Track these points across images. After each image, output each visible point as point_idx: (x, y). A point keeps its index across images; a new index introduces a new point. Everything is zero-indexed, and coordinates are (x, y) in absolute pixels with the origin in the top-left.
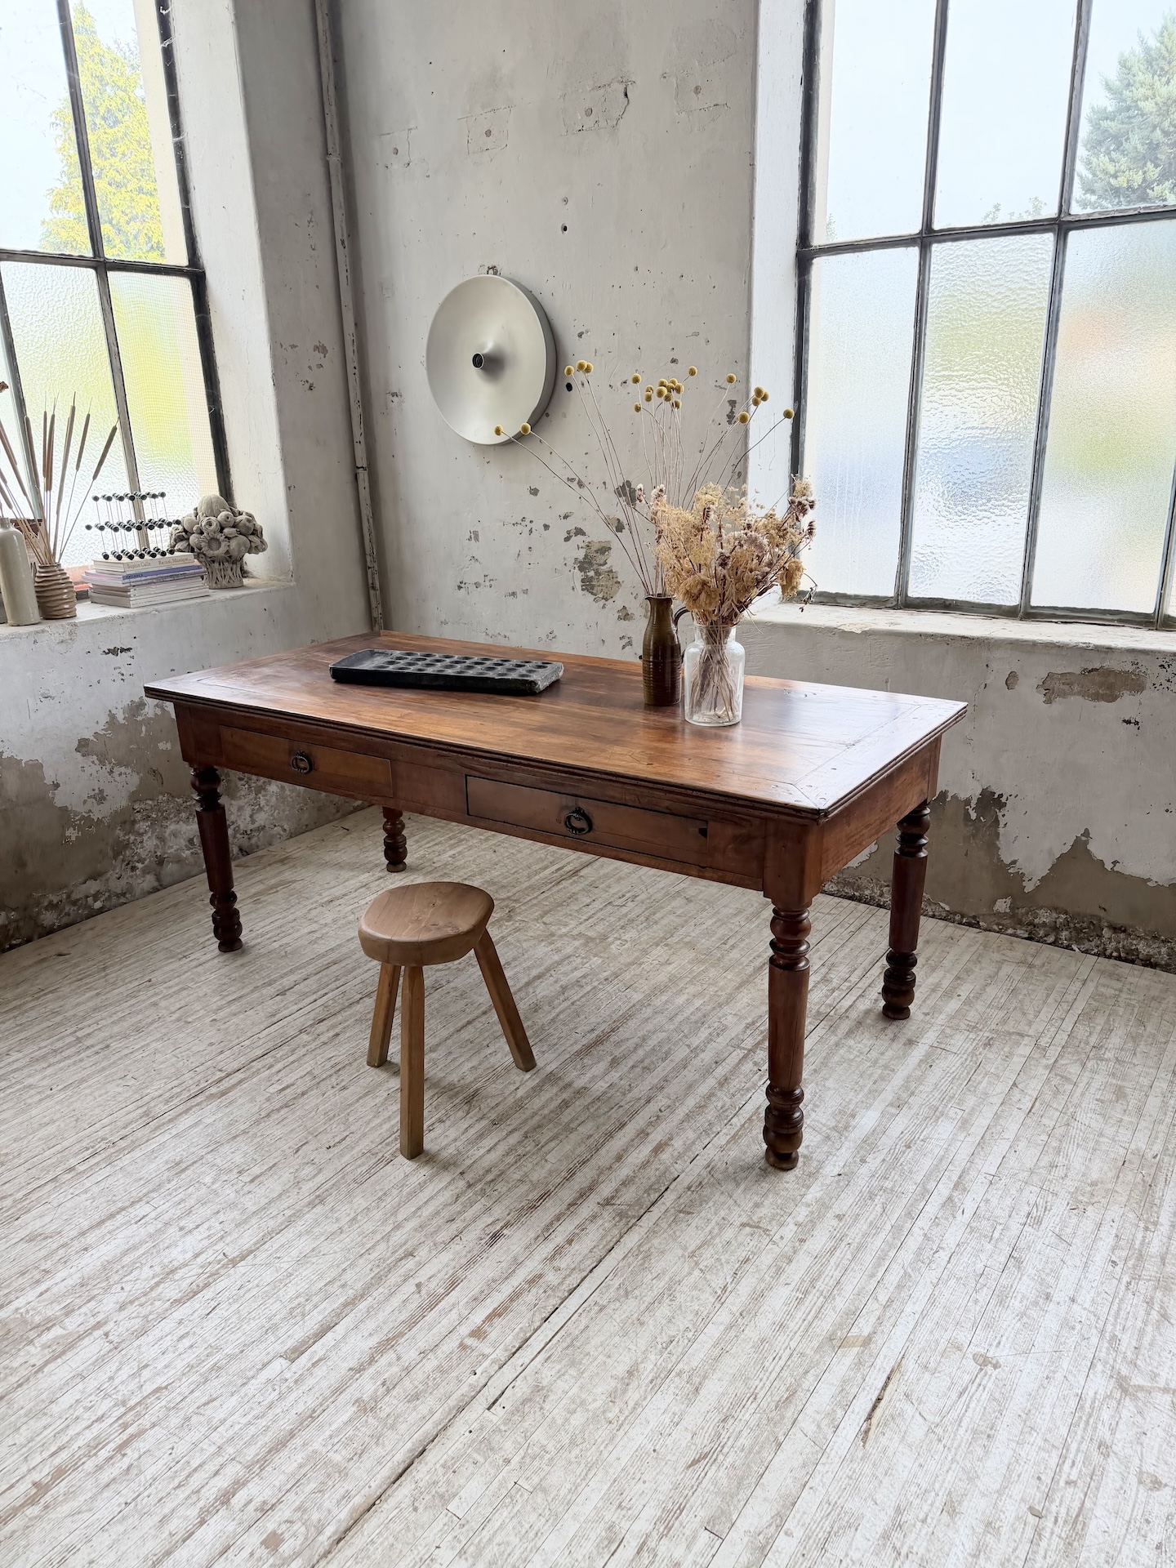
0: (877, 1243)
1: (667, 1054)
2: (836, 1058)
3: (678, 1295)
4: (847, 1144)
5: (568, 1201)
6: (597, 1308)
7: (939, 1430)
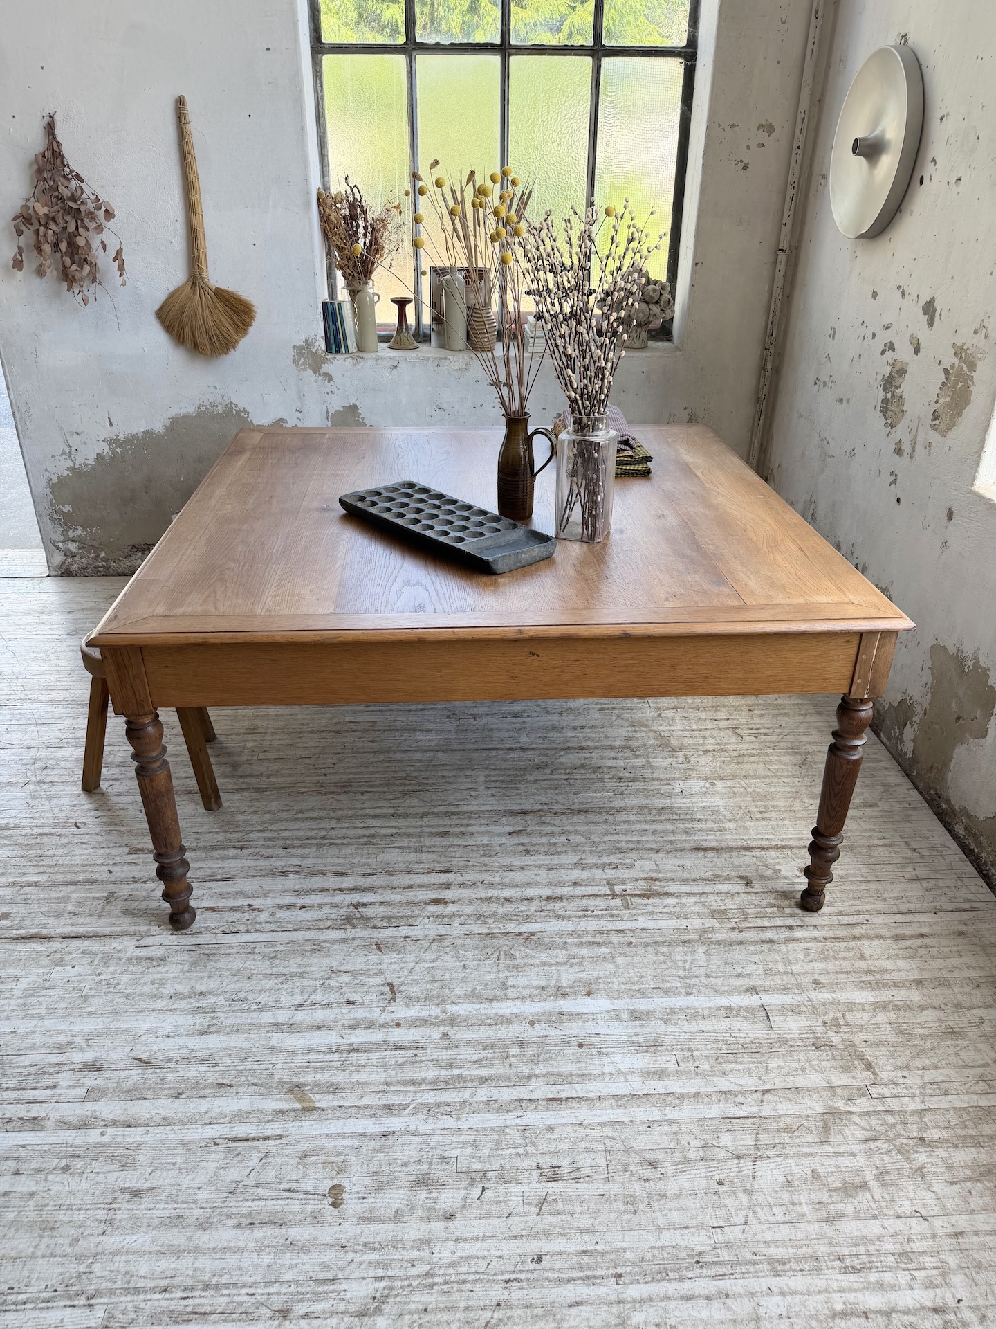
0: (431, 1074)
1: (559, 853)
2: (665, 949)
3: (290, 983)
4: (543, 1004)
5: (344, 885)
6: (250, 950)
7: (241, 1188)
